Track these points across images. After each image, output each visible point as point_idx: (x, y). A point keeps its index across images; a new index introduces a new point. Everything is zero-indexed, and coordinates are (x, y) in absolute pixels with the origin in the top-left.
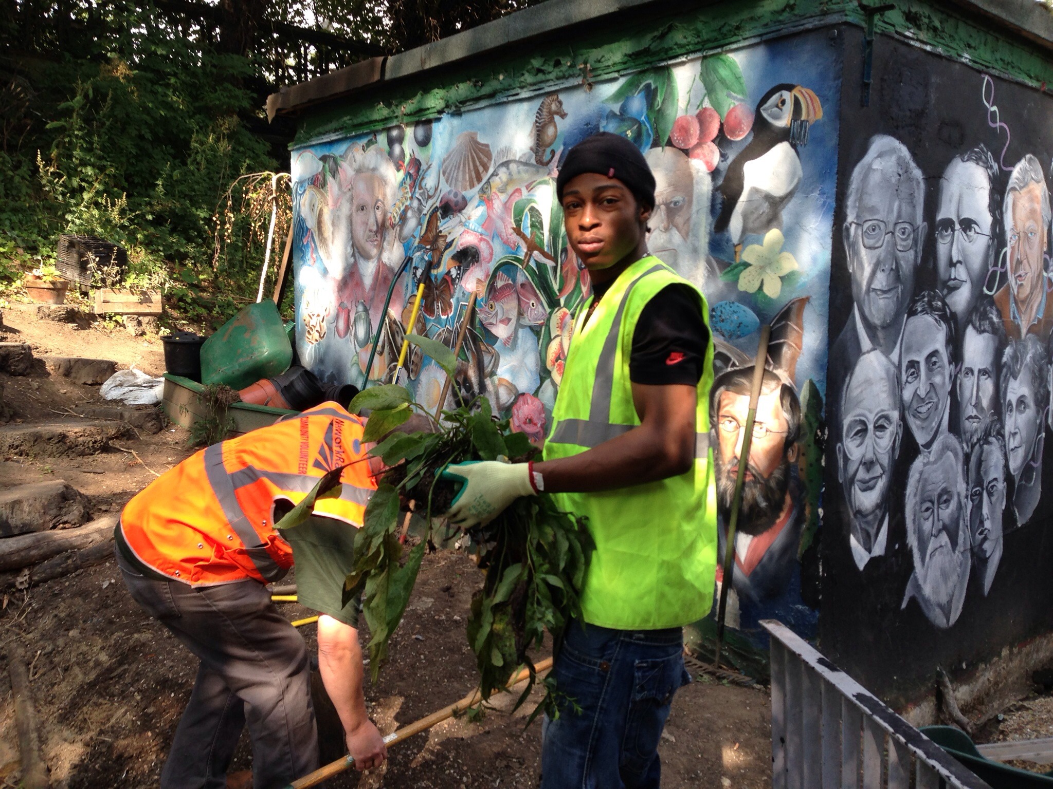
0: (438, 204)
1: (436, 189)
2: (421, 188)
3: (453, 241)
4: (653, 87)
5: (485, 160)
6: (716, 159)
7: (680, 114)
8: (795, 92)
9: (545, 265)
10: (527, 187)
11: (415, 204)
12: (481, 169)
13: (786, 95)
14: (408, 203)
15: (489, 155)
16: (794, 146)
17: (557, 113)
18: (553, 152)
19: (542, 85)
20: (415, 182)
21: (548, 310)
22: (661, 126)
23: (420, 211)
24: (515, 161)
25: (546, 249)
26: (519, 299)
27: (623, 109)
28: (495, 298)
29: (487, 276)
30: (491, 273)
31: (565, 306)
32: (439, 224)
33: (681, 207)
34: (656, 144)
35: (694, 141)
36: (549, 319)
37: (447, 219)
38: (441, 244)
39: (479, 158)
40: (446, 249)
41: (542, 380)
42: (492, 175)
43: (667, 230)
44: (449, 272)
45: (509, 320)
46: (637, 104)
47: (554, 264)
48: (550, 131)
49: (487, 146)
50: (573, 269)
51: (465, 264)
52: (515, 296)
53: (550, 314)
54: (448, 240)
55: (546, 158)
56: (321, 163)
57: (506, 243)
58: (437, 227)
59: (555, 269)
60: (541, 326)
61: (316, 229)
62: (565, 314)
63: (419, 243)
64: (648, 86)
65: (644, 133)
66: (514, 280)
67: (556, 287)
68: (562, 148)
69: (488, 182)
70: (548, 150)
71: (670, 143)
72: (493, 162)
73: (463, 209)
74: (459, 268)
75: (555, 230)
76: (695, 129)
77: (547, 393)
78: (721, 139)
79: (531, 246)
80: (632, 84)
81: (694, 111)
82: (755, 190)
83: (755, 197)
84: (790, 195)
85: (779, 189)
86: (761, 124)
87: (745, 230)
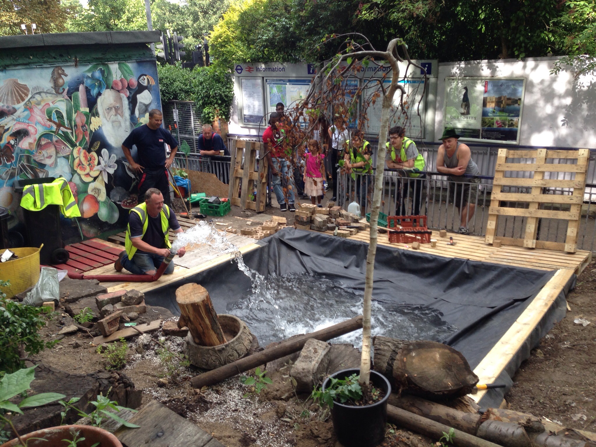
3: (9, 128)
4: (103, 70)
5: (25, 91)
7: (114, 79)
8: (147, 77)
9: (67, 132)
10: (52, 103)
12: (23, 95)
13: (145, 77)
15: (28, 90)
16: (149, 91)
17: (63, 74)
18: (64, 89)
19: (55, 63)
21: (71, 149)
22: (108, 82)
24: (44, 92)
25: (67, 126)
26: (55, 147)
27: (92, 75)
28: (41, 149)
29: (35, 140)
30: (37, 139)
31: (79, 145)
33: (119, 108)
35: (120, 88)
36: (72, 152)
38: (1, 130)
39: (21, 90)
40: (4, 132)
41: (73, 175)
42: (31, 98)
43: (116, 115)
44: (9, 142)
45: (51, 156)
46: (97, 74)
47: (71, 131)
48: (60, 81)
49: (26, 85)
50: (81, 131)
51: (19, 137)
52: (53, 146)
53: (73, 150)
54: (6, 128)
55: (61, 91)
57: (44, 125)
59: (72, 133)
60: (69, 155)
62: (80, 149)
64: (101, 69)
66: (51, 140)
67: (74, 139)
68: (68, 88)
69: (29, 101)
70: (61, 88)
72: (30, 92)
73: (15, 113)
74: (16, 140)
75: (70, 118)
76: (120, 84)
77: (76, 179)
78: (129, 88)
79: (60, 125)
80: (95, 67)
81: (119, 79)
82: (140, 103)
83: (141, 104)
84: (150, 104)
85: (147, 102)
86: (139, 84)
87: (140, 114)
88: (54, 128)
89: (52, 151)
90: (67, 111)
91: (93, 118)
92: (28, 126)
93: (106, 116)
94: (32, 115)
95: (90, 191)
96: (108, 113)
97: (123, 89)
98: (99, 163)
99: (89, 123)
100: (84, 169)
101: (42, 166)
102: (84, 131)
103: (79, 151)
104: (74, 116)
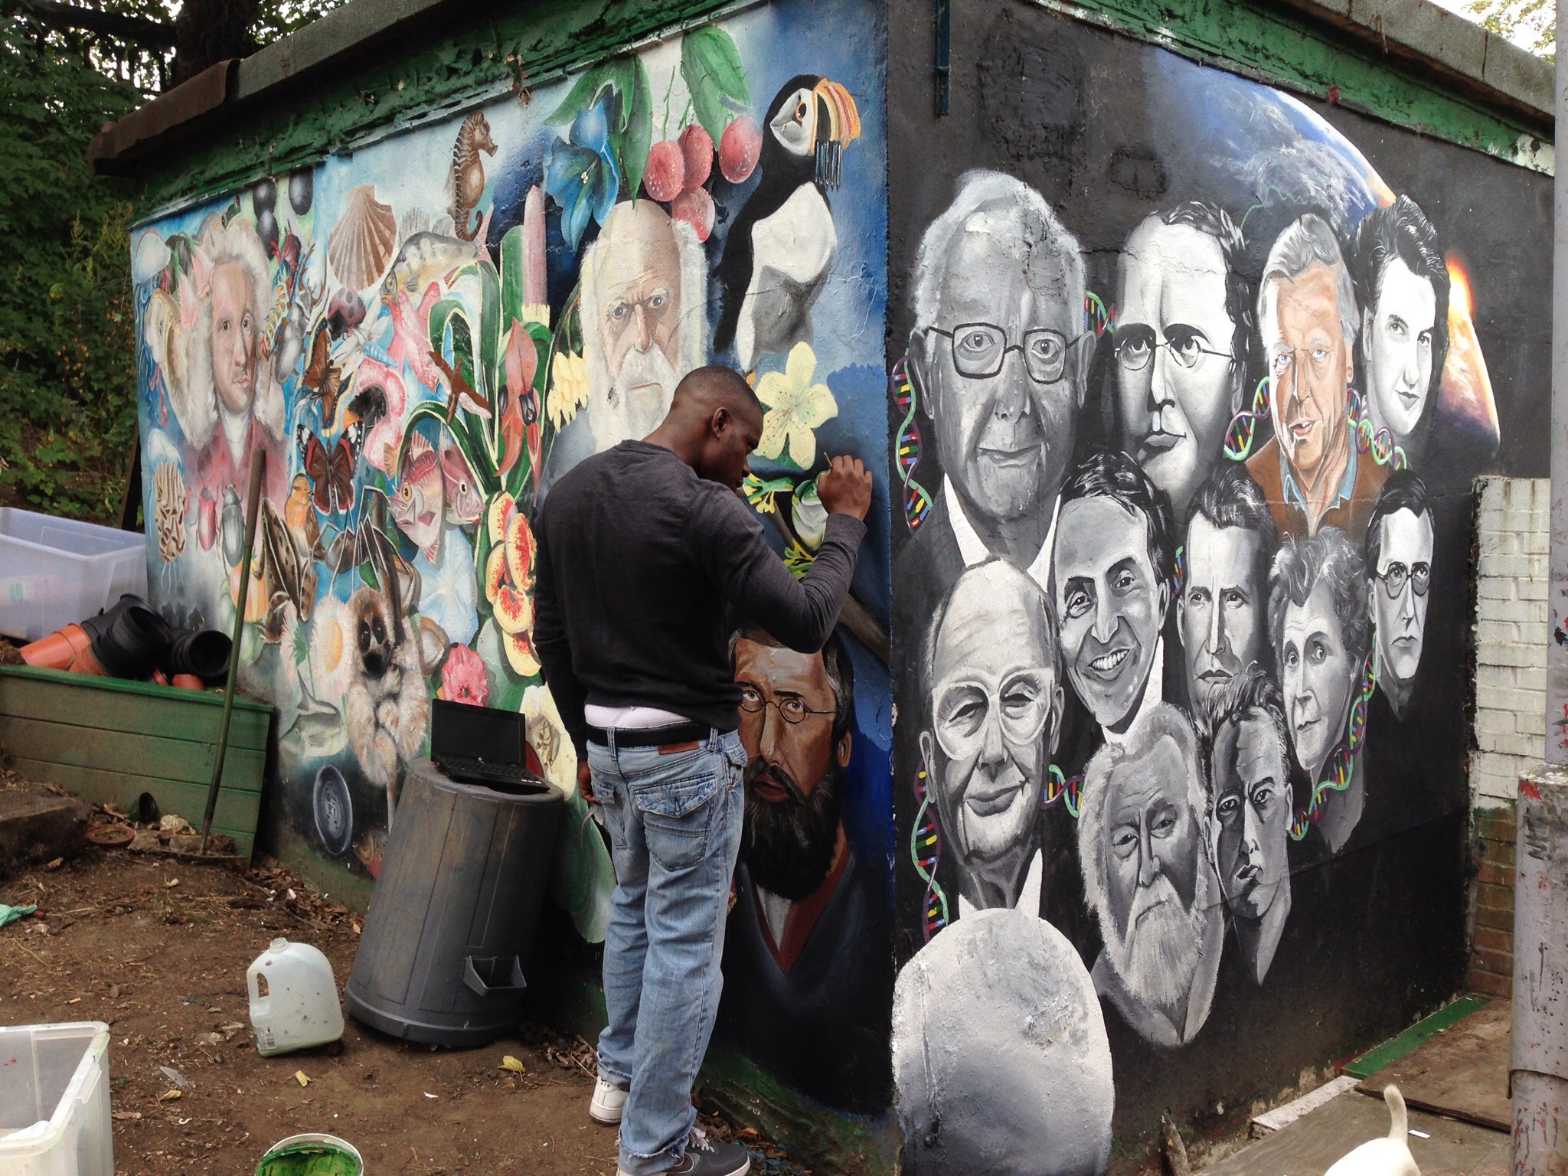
0: (326, 315)
1: (323, 288)
2: (302, 288)
3: (349, 378)
4: (615, 92)
5: (387, 233)
6: (710, 218)
7: (656, 138)
8: (819, 90)
9: (477, 417)
10: (446, 281)
11: (295, 315)
12: (382, 250)
13: (807, 96)
14: (285, 314)
15: (391, 225)
16: (822, 190)
17: (483, 146)
18: (480, 215)
19: (458, 97)
20: (293, 276)
21: (485, 497)
22: (630, 162)
23: (302, 327)
24: (428, 234)
25: (477, 389)
26: (444, 478)
27: (575, 133)
28: (411, 478)
29: (398, 438)
30: (403, 433)
31: (509, 488)
32: (329, 349)
33: (665, 307)
34: (623, 196)
35: (677, 187)
36: (486, 514)
37: (339, 340)
38: (334, 385)
39: (379, 231)
40: (340, 392)
41: (481, 621)
42: (398, 260)
43: (646, 349)
44: (346, 432)
45: (432, 515)
46: (594, 123)
47: (489, 415)
48: (474, 178)
49: (388, 208)
50: (516, 424)
51: (367, 418)
52: (438, 472)
53: (488, 503)
54: (343, 377)
55: (470, 228)
56: (169, 250)
57: (422, 379)
58: (327, 355)
59: (491, 422)
60: (475, 524)
61: (166, 364)
62: (509, 503)
63: (304, 383)
64: (608, 89)
65: (606, 176)
66: (436, 446)
67: (494, 456)
68: (492, 208)
69: (392, 273)
70: (473, 213)
71: (643, 193)
72: (397, 237)
73: (361, 321)
74: (360, 428)
75: (487, 355)
76: (677, 165)
77: (489, 647)
78: (717, 184)
79: (461, 383)
80: (587, 87)
81: (675, 134)
82: (770, 273)
83: (771, 285)
84: (820, 280)
85: (803, 272)
86: (769, 150)
87: (758, 346)
88: (447, 390)
89: (432, 494)
90: (483, 318)
91: (559, 356)
92: (388, 375)
93: (609, 349)
94: (396, 334)
96: (617, 335)
97: (685, 193)
99: (544, 382)
100: (513, 606)
101: (410, 551)
102: (528, 423)
103: (505, 512)
104: (503, 341)
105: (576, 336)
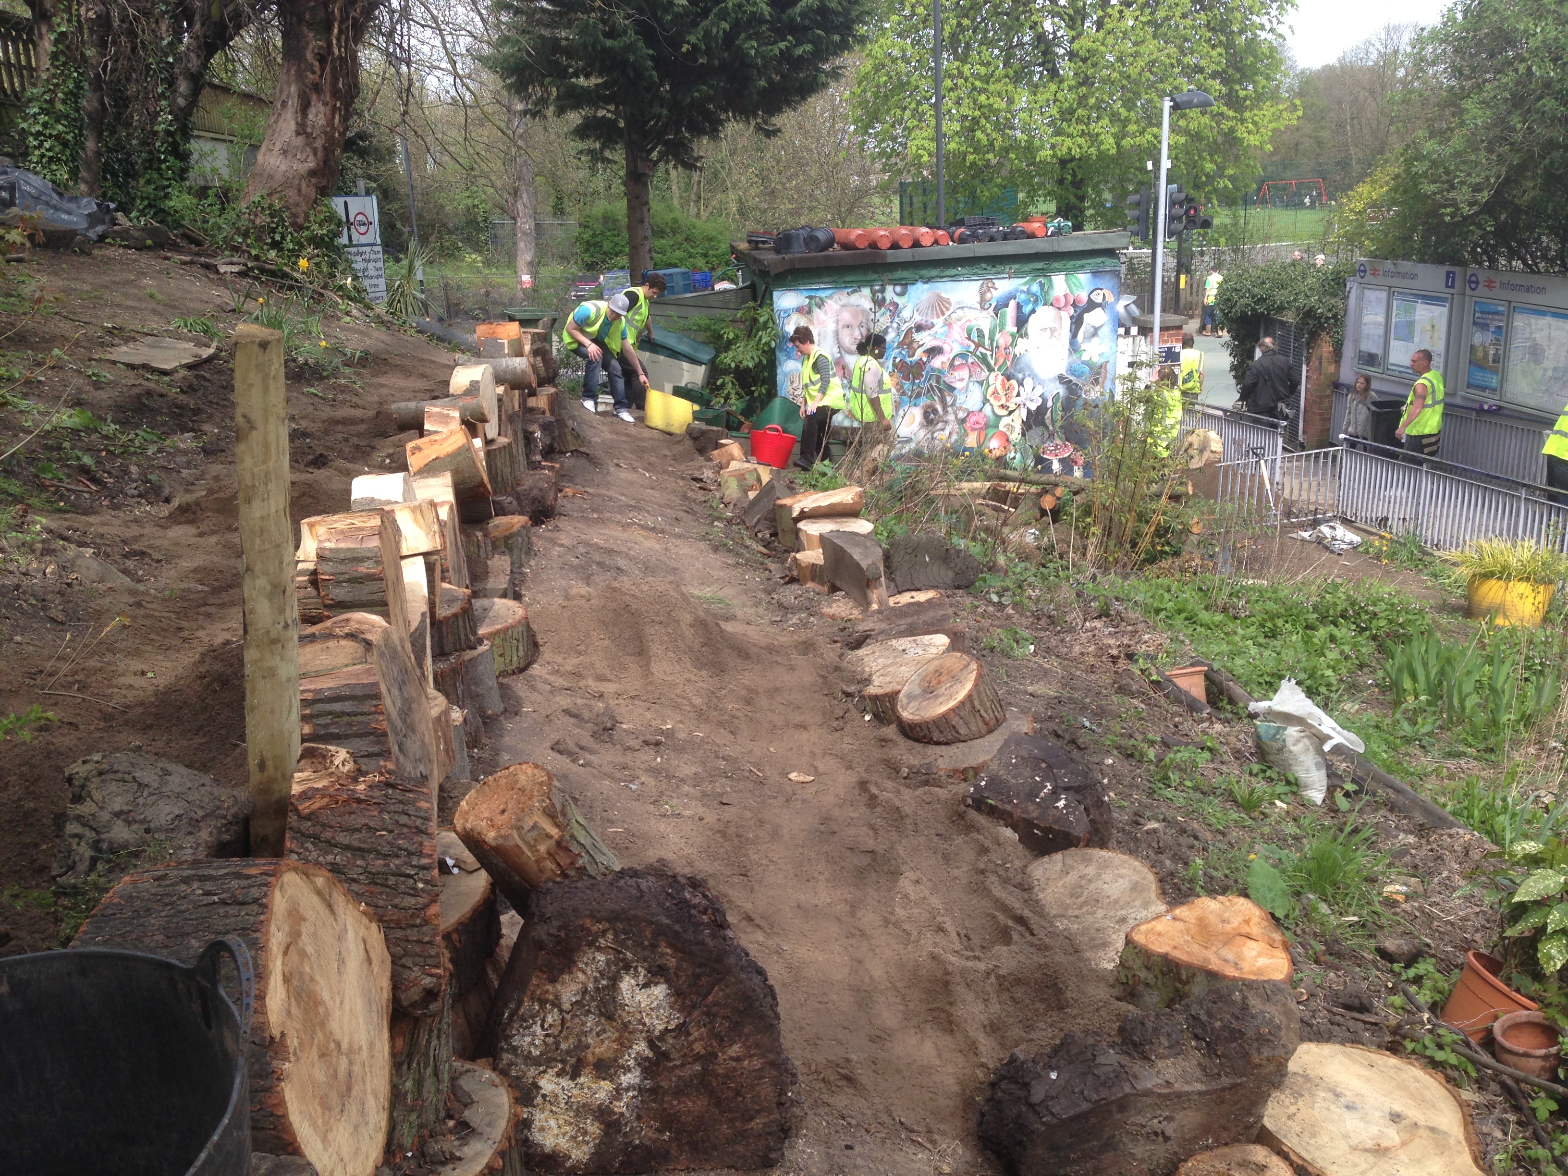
1: (911, 318)
2: (898, 317)
3: (923, 344)
4: (1043, 282)
5: (947, 305)
7: (1056, 294)
8: (1103, 290)
9: (986, 354)
10: (975, 319)
12: (944, 309)
13: (1100, 291)
15: (949, 303)
16: (1103, 309)
17: (992, 288)
18: (991, 305)
19: (984, 275)
20: (893, 313)
21: (988, 373)
22: (1047, 298)
23: (898, 329)
24: (968, 307)
25: (986, 347)
26: (970, 370)
27: (1028, 289)
28: (954, 370)
29: (948, 360)
30: (951, 358)
32: (913, 335)
33: (1057, 329)
34: (1044, 305)
35: (1062, 305)
36: (988, 377)
37: (919, 333)
38: (915, 345)
39: (943, 304)
40: (918, 348)
41: (984, 404)
42: (952, 313)
44: (921, 359)
45: (963, 379)
46: (1035, 288)
48: (988, 295)
49: (948, 299)
50: (1002, 355)
51: (932, 355)
52: (967, 368)
53: (989, 375)
54: (920, 343)
55: (986, 307)
56: (807, 300)
57: (961, 344)
59: (992, 355)
60: (983, 381)
64: (1040, 281)
65: (1039, 300)
66: (967, 361)
67: (992, 363)
68: (995, 303)
69: (949, 316)
70: (988, 304)
71: (1051, 305)
73: (932, 328)
74: (928, 357)
75: (992, 339)
76: (1063, 300)
77: (987, 409)
78: (1074, 305)
79: (978, 346)
80: (1033, 280)
81: (1062, 294)
82: (1088, 324)
83: (1089, 327)
84: (1101, 326)
85: (1097, 324)
86: (1090, 300)
87: (1084, 338)
88: (973, 347)
89: (965, 373)
90: (990, 329)
91: (1020, 339)
92: (944, 343)
93: (1038, 337)
94: (950, 332)
95: (1001, 427)
96: (1041, 335)
97: (1065, 306)
98: (1018, 395)
99: (1014, 344)
100: (998, 398)
101: (952, 389)
102: (1007, 354)
103: (996, 377)
104: (998, 335)
105: (1026, 335)
